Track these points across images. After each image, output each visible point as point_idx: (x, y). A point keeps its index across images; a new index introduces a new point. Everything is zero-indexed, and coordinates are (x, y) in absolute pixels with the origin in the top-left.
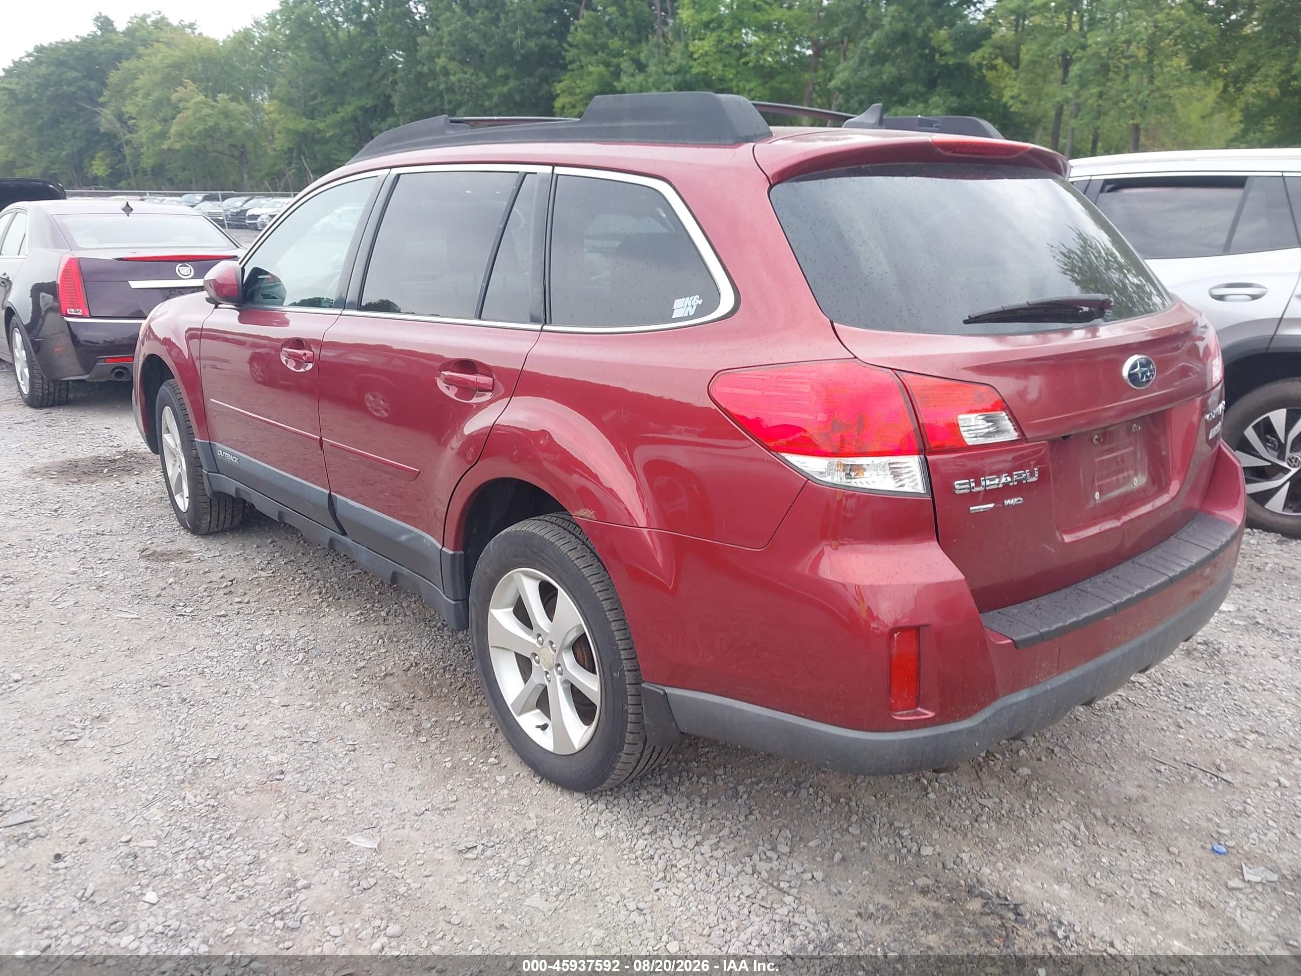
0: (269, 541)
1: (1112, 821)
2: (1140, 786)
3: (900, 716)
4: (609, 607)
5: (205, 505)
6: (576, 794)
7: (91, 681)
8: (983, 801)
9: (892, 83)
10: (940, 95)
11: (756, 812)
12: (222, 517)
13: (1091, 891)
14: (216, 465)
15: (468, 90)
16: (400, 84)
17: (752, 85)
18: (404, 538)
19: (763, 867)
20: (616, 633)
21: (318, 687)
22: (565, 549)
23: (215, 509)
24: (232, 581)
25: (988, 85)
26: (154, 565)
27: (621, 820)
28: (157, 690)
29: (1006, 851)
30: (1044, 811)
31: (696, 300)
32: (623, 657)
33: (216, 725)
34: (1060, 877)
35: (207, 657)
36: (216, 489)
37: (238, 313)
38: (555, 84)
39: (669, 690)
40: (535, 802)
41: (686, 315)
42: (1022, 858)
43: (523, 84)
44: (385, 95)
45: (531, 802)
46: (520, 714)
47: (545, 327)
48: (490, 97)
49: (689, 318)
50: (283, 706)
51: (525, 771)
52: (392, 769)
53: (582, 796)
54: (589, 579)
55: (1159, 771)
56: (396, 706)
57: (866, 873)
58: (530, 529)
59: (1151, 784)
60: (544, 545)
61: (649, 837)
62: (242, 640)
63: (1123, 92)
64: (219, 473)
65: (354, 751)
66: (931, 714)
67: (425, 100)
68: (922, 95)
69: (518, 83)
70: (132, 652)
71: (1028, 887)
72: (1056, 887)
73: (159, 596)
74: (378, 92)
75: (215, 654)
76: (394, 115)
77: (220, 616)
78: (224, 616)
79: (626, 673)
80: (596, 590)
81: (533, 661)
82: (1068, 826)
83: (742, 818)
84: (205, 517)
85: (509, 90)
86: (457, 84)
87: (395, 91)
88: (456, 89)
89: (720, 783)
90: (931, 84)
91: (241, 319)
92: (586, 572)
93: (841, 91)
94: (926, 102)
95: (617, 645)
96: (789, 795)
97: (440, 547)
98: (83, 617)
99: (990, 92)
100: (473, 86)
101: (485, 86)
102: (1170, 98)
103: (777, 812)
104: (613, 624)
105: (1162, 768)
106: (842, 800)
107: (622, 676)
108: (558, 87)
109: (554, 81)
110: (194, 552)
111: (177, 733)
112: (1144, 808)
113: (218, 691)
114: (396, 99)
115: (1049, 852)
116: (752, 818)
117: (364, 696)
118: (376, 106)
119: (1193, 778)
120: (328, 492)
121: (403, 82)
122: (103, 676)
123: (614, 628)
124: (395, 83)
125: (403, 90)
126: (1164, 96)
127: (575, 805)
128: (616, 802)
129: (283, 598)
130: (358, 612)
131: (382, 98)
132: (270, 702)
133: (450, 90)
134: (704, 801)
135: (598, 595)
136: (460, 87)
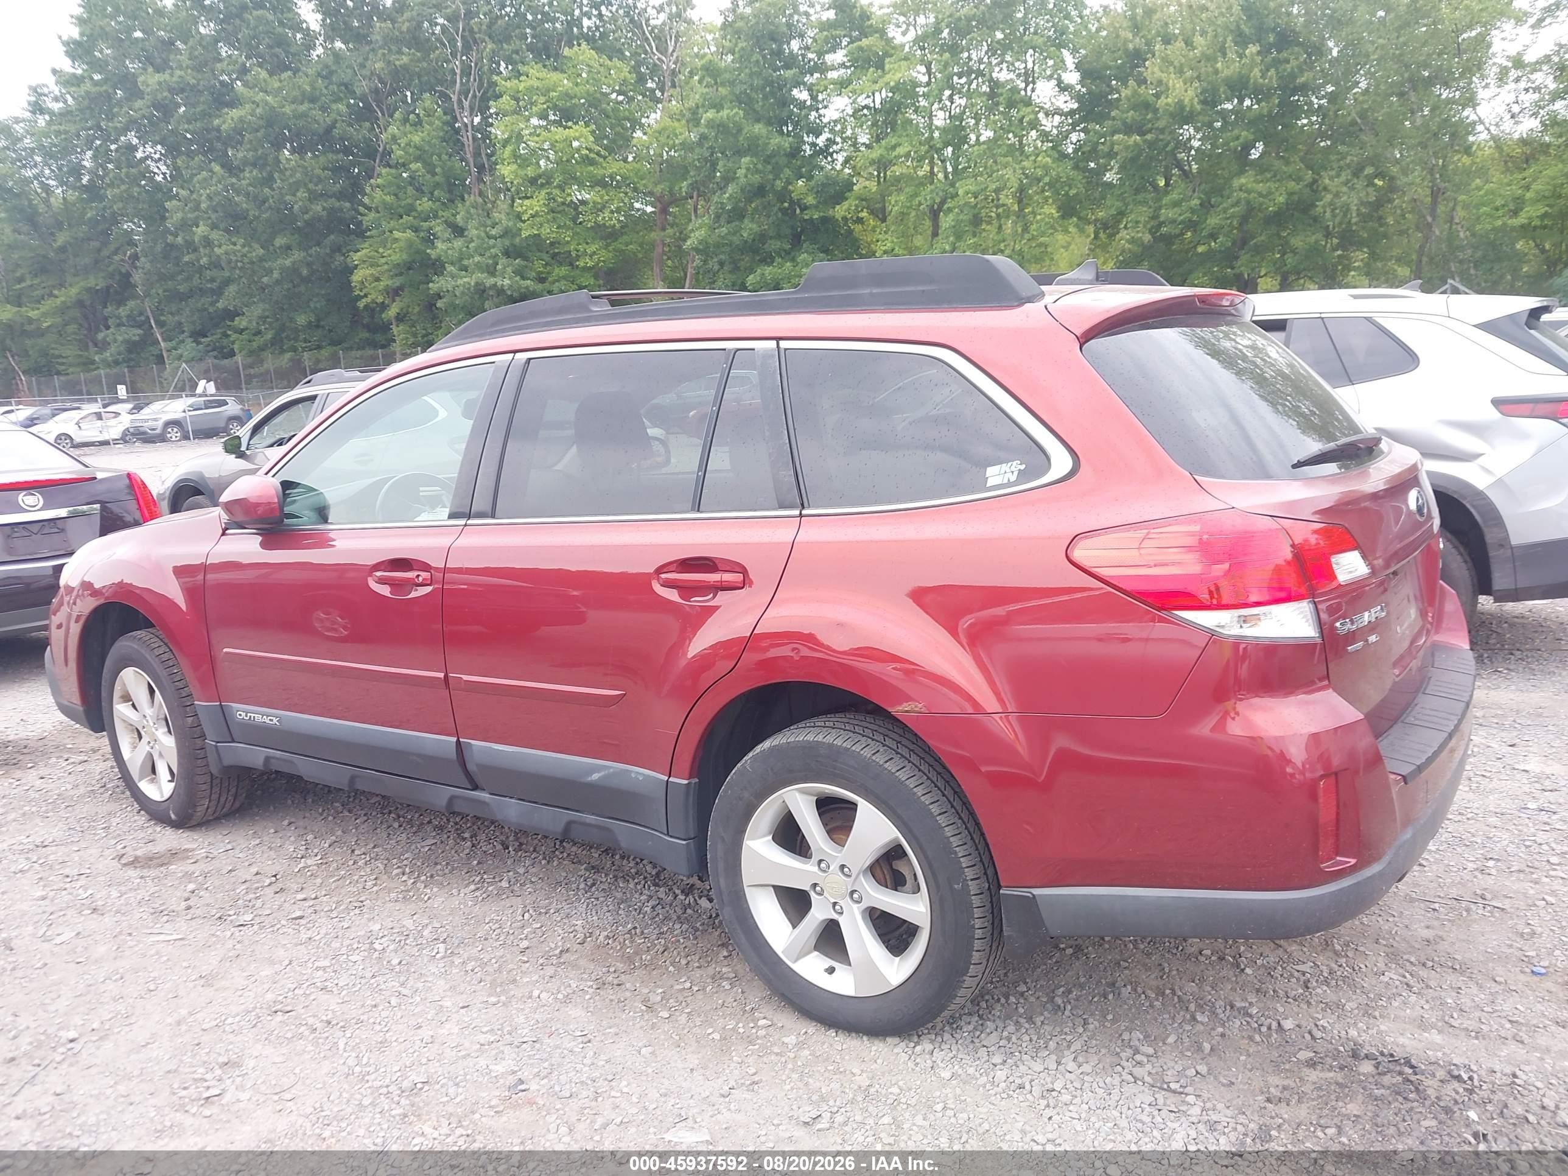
0: (286, 822)
1: (1430, 964)
2: (1428, 927)
3: (1328, 867)
4: (938, 812)
5: (204, 787)
6: (889, 1040)
7: (179, 1023)
8: (1300, 967)
9: (754, 240)
10: (806, 252)
11: (1091, 1020)
12: (223, 800)
13: (1457, 1032)
14: (230, 730)
15: (239, 264)
16: (142, 259)
17: (593, 248)
18: (595, 776)
19: (1138, 1071)
20: (952, 839)
21: (489, 978)
22: (867, 753)
23: (216, 790)
24: (275, 876)
25: (857, 240)
26: (153, 873)
27: (960, 1056)
28: (279, 1017)
29: (1356, 1011)
30: (1363, 966)
31: (1016, 466)
32: (964, 865)
33: (394, 1044)
34: (1422, 1025)
35: (318, 969)
36: (227, 762)
37: (260, 538)
38: (351, 253)
39: (1037, 892)
40: (847, 1058)
41: (1006, 481)
42: (1377, 1014)
43: (311, 256)
44: (120, 273)
45: (843, 1059)
46: (795, 961)
47: (804, 512)
48: (269, 272)
49: (1009, 484)
50: (463, 1007)
51: (811, 1028)
52: (653, 1053)
53: (896, 1040)
54: (907, 782)
55: (1434, 910)
56: (601, 985)
57: (1243, 1058)
58: (810, 738)
59: (1436, 923)
60: (835, 752)
61: (1002, 1067)
62: (349, 942)
63: (1000, 242)
64: (233, 741)
65: (589, 1041)
66: (1353, 861)
67: (179, 278)
68: (788, 253)
69: (303, 254)
70: (207, 980)
71: (1401, 1040)
72: (1426, 1035)
73: (189, 908)
74: (111, 269)
75: (326, 963)
76: (135, 297)
77: (296, 919)
78: (301, 917)
79: (970, 883)
80: (920, 794)
81: (812, 894)
82: (1395, 977)
83: (1081, 1030)
84: (202, 802)
85: (294, 263)
86: (223, 257)
87: (136, 268)
88: (223, 265)
89: (1032, 999)
90: (796, 241)
91: (265, 545)
92: (902, 775)
93: (697, 250)
94: (793, 260)
95: (956, 853)
96: (1111, 997)
97: (666, 778)
98: (102, 950)
99: (859, 247)
100: (246, 260)
101: (261, 259)
102: (1046, 246)
103: (1110, 1017)
104: (946, 829)
105: (1437, 906)
106: (1168, 992)
107: (966, 886)
108: (356, 257)
109: (349, 251)
110: (193, 850)
111: (351, 1062)
112: (1443, 946)
113: (363, 1006)
114: (137, 277)
115: (1395, 1004)
116: (1091, 1027)
117: (553, 980)
118: (108, 288)
119: (1468, 910)
120: (454, 739)
121: (146, 256)
122: (191, 1014)
123: (949, 834)
124: (135, 257)
125: (148, 266)
126: (1040, 245)
127: (895, 1051)
128: (939, 1039)
129: (360, 886)
130: (472, 887)
131: (117, 277)
132: (441, 1006)
133: (216, 264)
134: (1030, 1020)
135: (923, 799)
136: (230, 262)
